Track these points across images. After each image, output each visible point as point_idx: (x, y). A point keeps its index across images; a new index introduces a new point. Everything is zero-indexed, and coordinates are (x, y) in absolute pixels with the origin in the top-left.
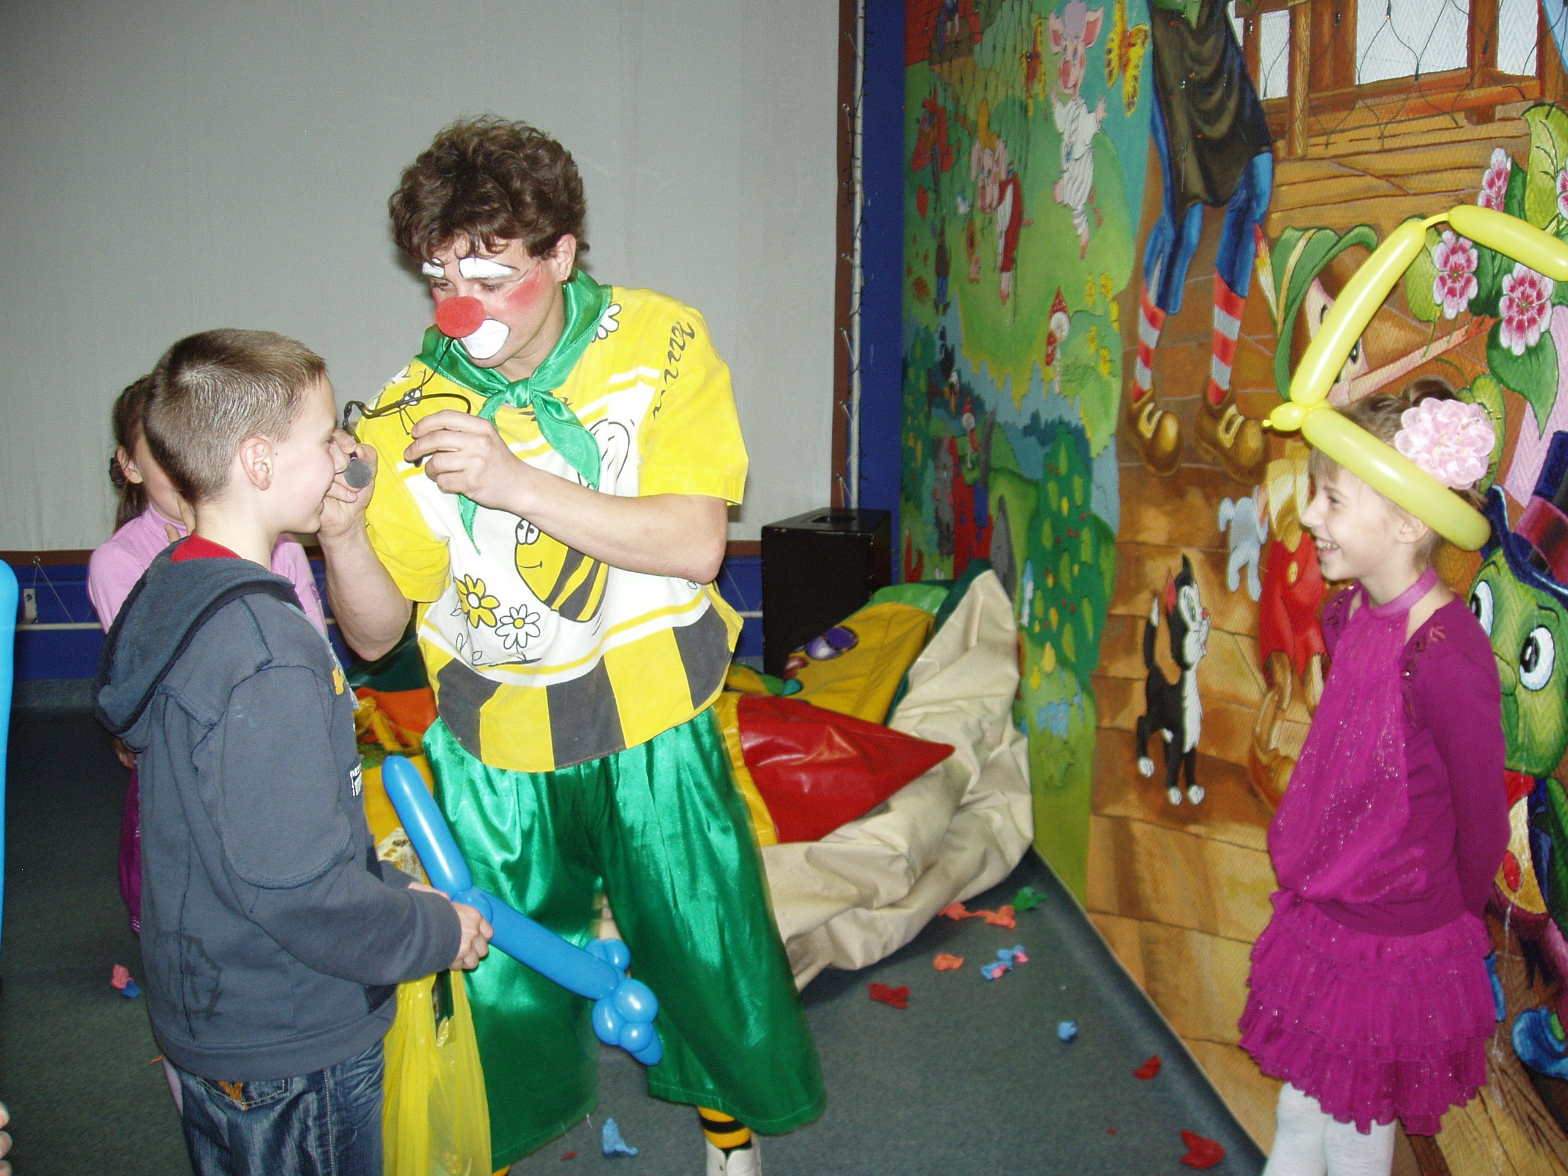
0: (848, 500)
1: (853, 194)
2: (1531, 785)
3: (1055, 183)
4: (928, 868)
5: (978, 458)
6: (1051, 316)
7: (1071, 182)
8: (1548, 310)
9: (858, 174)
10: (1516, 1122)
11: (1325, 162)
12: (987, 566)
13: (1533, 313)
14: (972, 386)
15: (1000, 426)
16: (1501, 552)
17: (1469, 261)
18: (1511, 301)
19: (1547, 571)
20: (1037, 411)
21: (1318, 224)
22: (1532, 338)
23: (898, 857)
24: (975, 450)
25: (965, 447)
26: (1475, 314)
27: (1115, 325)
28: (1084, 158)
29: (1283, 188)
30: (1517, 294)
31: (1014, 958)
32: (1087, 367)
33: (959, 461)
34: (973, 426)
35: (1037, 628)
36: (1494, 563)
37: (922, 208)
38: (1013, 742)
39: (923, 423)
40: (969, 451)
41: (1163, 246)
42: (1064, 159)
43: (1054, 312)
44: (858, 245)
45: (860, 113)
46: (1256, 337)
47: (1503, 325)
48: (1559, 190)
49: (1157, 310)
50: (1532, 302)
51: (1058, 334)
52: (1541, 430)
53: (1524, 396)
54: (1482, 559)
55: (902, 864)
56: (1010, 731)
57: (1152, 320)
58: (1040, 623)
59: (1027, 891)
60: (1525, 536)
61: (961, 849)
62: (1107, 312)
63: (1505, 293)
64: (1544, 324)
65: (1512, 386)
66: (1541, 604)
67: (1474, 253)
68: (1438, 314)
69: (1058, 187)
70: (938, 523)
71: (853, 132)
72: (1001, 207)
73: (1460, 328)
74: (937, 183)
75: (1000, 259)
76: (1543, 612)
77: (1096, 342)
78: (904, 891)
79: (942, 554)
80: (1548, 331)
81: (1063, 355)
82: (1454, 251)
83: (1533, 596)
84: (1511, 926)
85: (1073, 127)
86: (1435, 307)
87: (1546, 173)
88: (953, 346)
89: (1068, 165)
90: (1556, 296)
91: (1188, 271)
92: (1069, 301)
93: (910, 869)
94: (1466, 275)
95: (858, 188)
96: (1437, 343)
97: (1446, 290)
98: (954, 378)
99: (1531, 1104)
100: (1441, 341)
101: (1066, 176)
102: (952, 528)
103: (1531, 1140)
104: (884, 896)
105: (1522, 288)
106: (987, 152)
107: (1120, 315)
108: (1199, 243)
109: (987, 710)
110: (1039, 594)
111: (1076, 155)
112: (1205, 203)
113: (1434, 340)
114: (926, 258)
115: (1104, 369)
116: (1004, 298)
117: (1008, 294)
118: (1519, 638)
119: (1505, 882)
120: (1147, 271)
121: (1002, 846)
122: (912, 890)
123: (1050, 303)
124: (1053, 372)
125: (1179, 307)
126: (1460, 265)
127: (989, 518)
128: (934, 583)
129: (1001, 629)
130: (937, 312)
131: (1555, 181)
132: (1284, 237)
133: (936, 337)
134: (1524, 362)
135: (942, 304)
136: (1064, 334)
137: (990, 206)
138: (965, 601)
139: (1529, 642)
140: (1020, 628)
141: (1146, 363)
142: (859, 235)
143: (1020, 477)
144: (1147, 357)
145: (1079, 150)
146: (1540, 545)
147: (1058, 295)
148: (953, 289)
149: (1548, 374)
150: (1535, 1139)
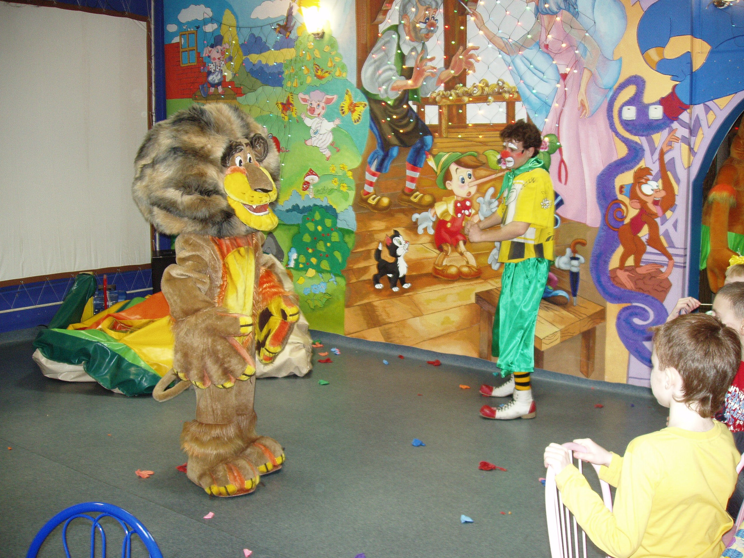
0: (156, 249)
3: (306, 140)
6: (305, 177)
7: (318, 140)
20: (297, 204)
27: (351, 178)
28: (326, 135)
29: (438, 144)
32: (332, 189)
35: (301, 266)
41: (378, 156)
42: (312, 134)
43: (308, 175)
45: (154, 114)
46: (427, 176)
49: (376, 172)
51: (311, 182)
57: (374, 175)
58: (303, 264)
62: (345, 174)
69: (309, 141)
71: (153, 121)
77: (337, 182)
81: (315, 187)
85: (318, 125)
89: (315, 135)
91: (392, 162)
92: (319, 172)
101: (314, 138)
107: (353, 174)
108: (397, 155)
110: (302, 256)
111: (321, 133)
112: (399, 146)
113: (498, 173)
115: (344, 189)
120: (371, 163)
123: (306, 173)
124: (309, 192)
125: (387, 171)
136: (314, 181)
140: (289, 268)
144: (371, 184)
147: (310, 170)
150: (547, 310)
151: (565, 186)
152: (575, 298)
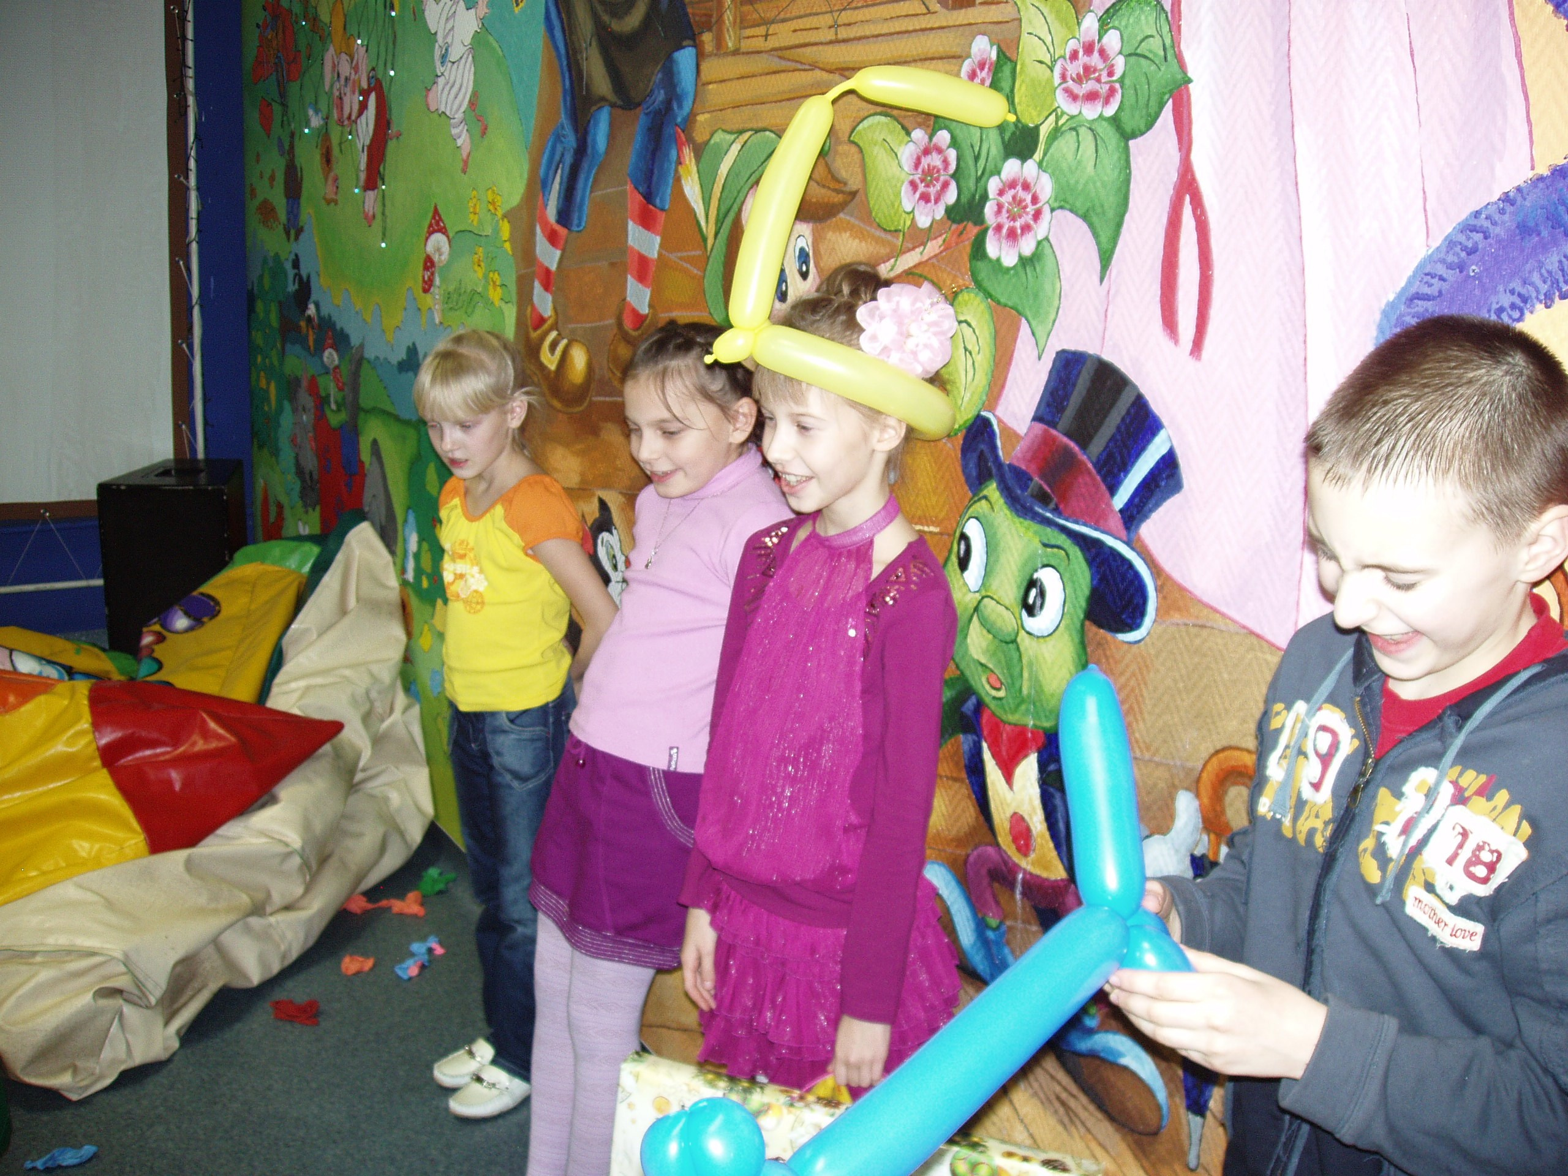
0: (194, 450)
1: (186, 107)
2: (1042, 740)
3: (428, 90)
4: (324, 860)
5: (344, 398)
6: (427, 239)
7: (448, 88)
8: (1046, 214)
9: (190, 85)
10: (1042, 1103)
11: (765, 56)
12: (361, 517)
13: (1028, 218)
14: (333, 319)
15: (369, 362)
16: (994, 485)
17: (946, 162)
18: (1000, 207)
19: (1052, 506)
20: (414, 344)
21: (755, 126)
22: (1027, 246)
23: (289, 855)
24: (341, 389)
25: (329, 386)
26: (954, 221)
27: (507, 245)
28: (463, 60)
29: (711, 87)
30: (1007, 198)
31: (430, 951)
32: (474, 292)
33: (321, 402)
34: (336, 362)
35: (425, 584)
36: (985, 498)
37: (266, 123)
38: (406, 709)
39: (276, 363)
40: (333, 390)
41: (563, 155)
42: (438, 63)
43: (431, 233)
44: (192, 164)
45: (190, 16)
46: (679, 254)
47: (990, 233)
48: (1057, 80)
49: (558, 228)
50: (1025, 207)
51: (436, 258)
52: (1041, 349)
53: (1018, 311)
54: (970, 494)
55: (296, 861)
56: (401, 699)
57: (553, 238)
58: (428, 578)
59: (433, 872)
60: (1024, 468)
61: (360, 835)
62: (497, 231)
63: (991, 196)
64: (1041, 230)
65: (1003, 300)
66: (1046, 542)
67: (952, 154)
68: (908, 223)
69: (431, 95)
70: (300, 471)
71: (184, 38)
72: (363, 117)
73: (936, 238)
74: (283, 95)
75: (363, 176)
76: (1049, 550)
77: (482, 264)
78: (299, 890)
79: (305, 506)
80: (1047, 239)
81: (443, 280)
82: (926, 152)
83: (1036, 533)
84: (1024, 894)
85: (449, 26)
86: (904, 215)
87: (1041, 62)
88: (309, 277)
89: (442, 70)
90: (1056, 200)
91: (595, 181)
92: (448, 221)
93: (306, 864)
94: (942, 178)
95: (191, 100)
96: (908, 254)
97: (917, 195)
98: (311, 310)
99: (1059, 1083)
100: (913, 253)
101: (441, 81)
102: (316, 477)
103: (1062, 1122)
104: (277, 899)
105: (1012, 192)
106: (344, 57)
107: (512, 234)
108: (607, 153)
109: (375, 679)
110: (425, 546)
111: (454, 55)
112: (613, 105)
113: (903, 252)
114: (272, 178)
115: (495, 295)
116: (370, 219)
117: (374, 216)
118: (1019, 580)
119: (1014, 847)
120: (545, 185)
121: (402, 827)
122: (308, 889)
123: (426, 224)
124: (433, 301)
125: (583, 224)
126: (934, 167)
127: (362, 464)
128: (300, 539)
129: (384, 586)
130: (289, 239)
131: (1052, 71)
132: (712, 142)
133: (288, 266)
134: (1017, 274)
135: (294, 229)
136: (443, 258)
137: (349, 118)
138: (340, 557)
139: (1032, 583)
140: (404, 583)
141: (547, 287)
142: (193, 153)
143: (397, 419)
144: (547, 280)
145: (454, 54)
146: (1043, 476)
147: (436, 212)
148: (307, 211)
149: (1047, 287)
150: (1066, 1120)
151: (1191, 362)
152: (1196, 1120)
